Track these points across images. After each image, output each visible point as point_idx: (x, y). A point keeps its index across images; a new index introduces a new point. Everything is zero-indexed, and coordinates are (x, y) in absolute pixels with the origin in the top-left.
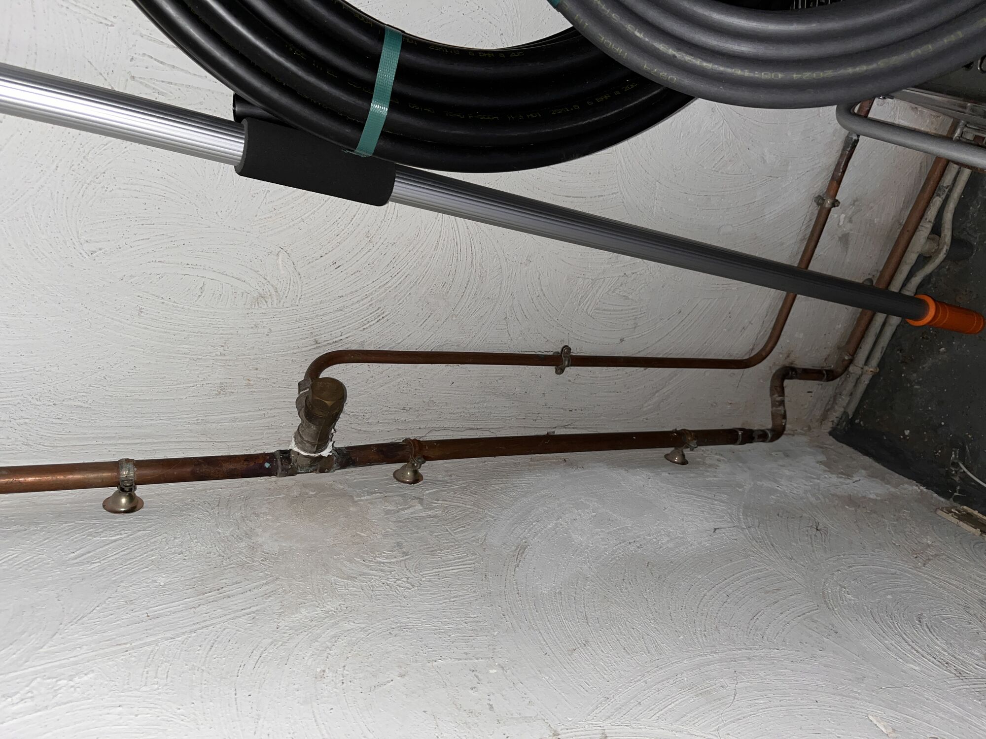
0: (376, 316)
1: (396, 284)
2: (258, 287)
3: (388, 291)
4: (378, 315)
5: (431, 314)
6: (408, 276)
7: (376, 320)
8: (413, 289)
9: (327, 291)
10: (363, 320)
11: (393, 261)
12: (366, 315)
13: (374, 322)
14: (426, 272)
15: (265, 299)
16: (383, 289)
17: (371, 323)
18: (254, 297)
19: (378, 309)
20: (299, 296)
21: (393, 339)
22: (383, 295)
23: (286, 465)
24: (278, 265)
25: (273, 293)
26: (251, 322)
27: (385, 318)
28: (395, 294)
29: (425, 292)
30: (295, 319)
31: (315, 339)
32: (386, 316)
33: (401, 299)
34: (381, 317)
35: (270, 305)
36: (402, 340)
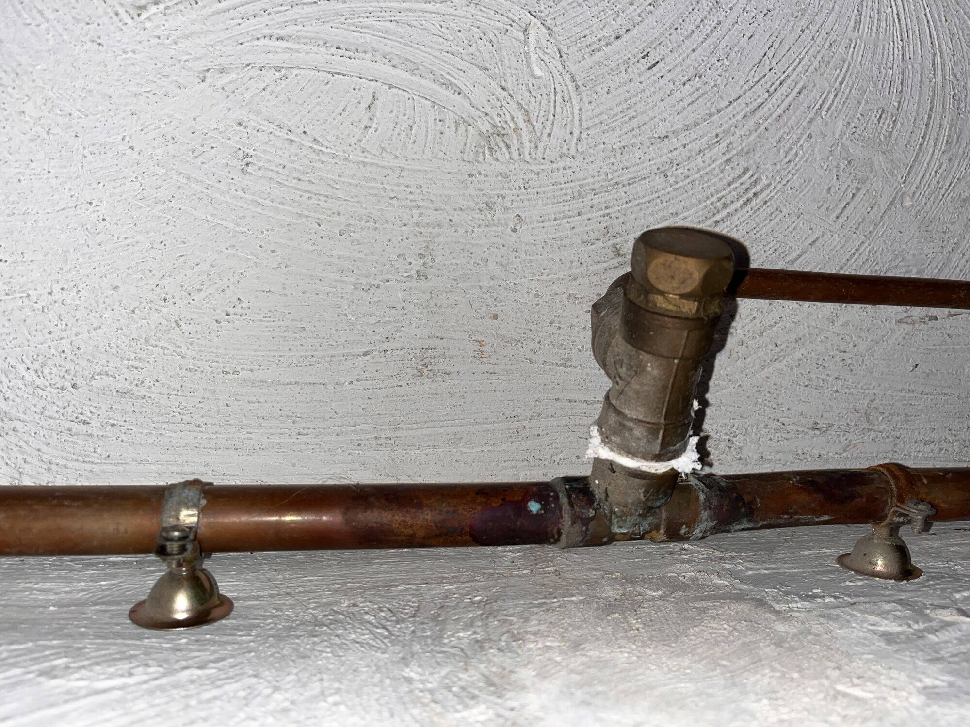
0: (741, 190)
1: (779, 111)
2: (488, 109)
3: (762, 128)
4: (744, 187)
5: (858, 189)
6: (805, 92)
7: (741, 202)
8: (815, 123)
9: (634, 123)
10: (714, 199)
11: (770, 53)
12: (720, 185)
13: (737, 205)
14: (841, 83)
15: (505, 138)
16: (751, 123)
17: (732, 208)
18: (481, 134)
19: (744, 173)
20: (576, 133)
21: (780, 250)
22: (752, 137)
23: (582, 507)
24: (527, 54)
25: (522, 124)
26: (478, 197)
27: (760, 197)
28: (777, 137)
29: (843, 134)
30: (569, 191)
31: (615, 246)
32: (762, 190)
33: (791, 149)
34: (750, 194)
35: (515, 155)
36: (798, 252)
